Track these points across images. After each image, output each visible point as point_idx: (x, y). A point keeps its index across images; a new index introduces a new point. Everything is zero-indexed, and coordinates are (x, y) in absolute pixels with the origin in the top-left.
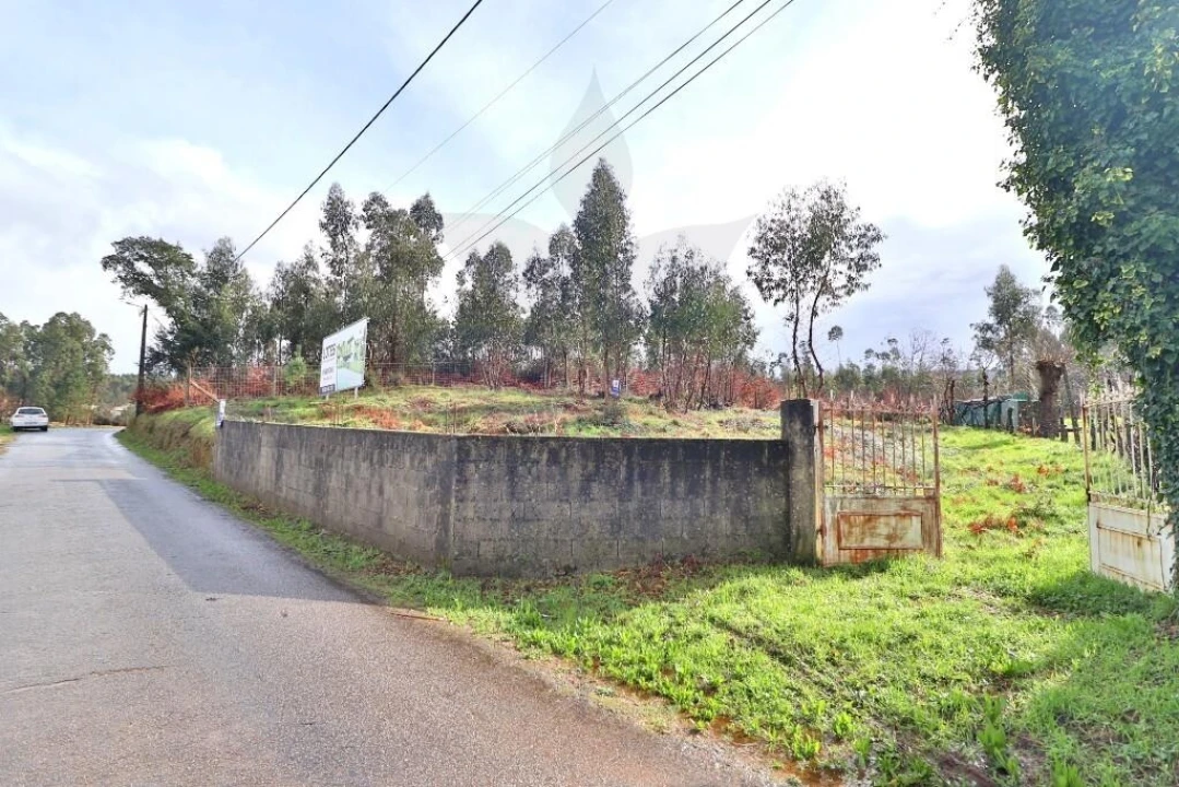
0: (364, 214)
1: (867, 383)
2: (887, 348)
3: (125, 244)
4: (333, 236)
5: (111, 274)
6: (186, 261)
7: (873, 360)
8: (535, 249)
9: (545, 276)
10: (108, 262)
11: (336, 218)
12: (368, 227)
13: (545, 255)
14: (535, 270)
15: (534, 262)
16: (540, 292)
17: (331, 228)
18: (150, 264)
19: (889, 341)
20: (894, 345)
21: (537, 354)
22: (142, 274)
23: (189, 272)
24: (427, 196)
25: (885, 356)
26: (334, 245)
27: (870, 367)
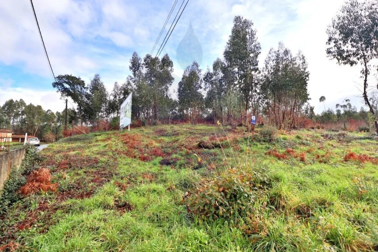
0: (144, 63)
1: (338, 117)
2: (346, 103)
3: (60, 77)
4: (134, 71)
5: (56, 89)
6: (82, 83)
7: (339, 108)
8: (208, 69)
9: (212, 79)
10: (55, 85)
11: (135, 66)
12: (146, 67)
13: (212, 71)
14: (208, 77)
15: (207, 74)
16: (210, 85)
17: (134, 68)
18: (69, 85)
19: (346, 100)
20: (348, 102)
21: (210, 111)
22: (67, 88)
23: (83, 87)
24: (167, 55)
25: (345, 106)
26: (135, 75)
27: (339, 111)
